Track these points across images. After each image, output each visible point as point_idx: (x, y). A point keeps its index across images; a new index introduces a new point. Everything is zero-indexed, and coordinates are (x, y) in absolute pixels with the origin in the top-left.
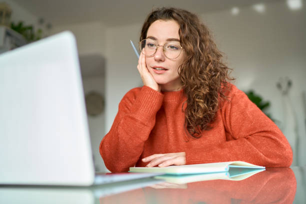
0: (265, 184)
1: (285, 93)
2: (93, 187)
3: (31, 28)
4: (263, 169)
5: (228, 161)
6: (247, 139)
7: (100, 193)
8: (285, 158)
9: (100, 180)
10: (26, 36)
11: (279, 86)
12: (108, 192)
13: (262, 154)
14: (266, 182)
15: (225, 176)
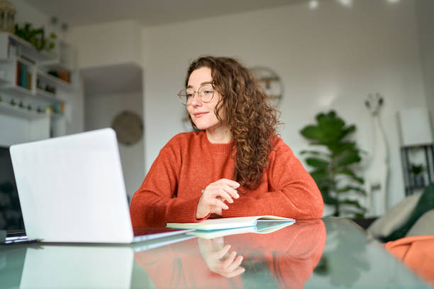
0: (295, 237)
1: (376, 114)
2: (133, 244)
3: (41, 31)
4: (292, 222)
5: (256, 215)
6: (282, 191)
7: (138, 249)
8: (316, 209)
9: (138, 239)
10: (35, 44)
11: (367, 104)
12: (145, 248)
13: (293, 205)
14: (297, 235)
15: (253, 230)
